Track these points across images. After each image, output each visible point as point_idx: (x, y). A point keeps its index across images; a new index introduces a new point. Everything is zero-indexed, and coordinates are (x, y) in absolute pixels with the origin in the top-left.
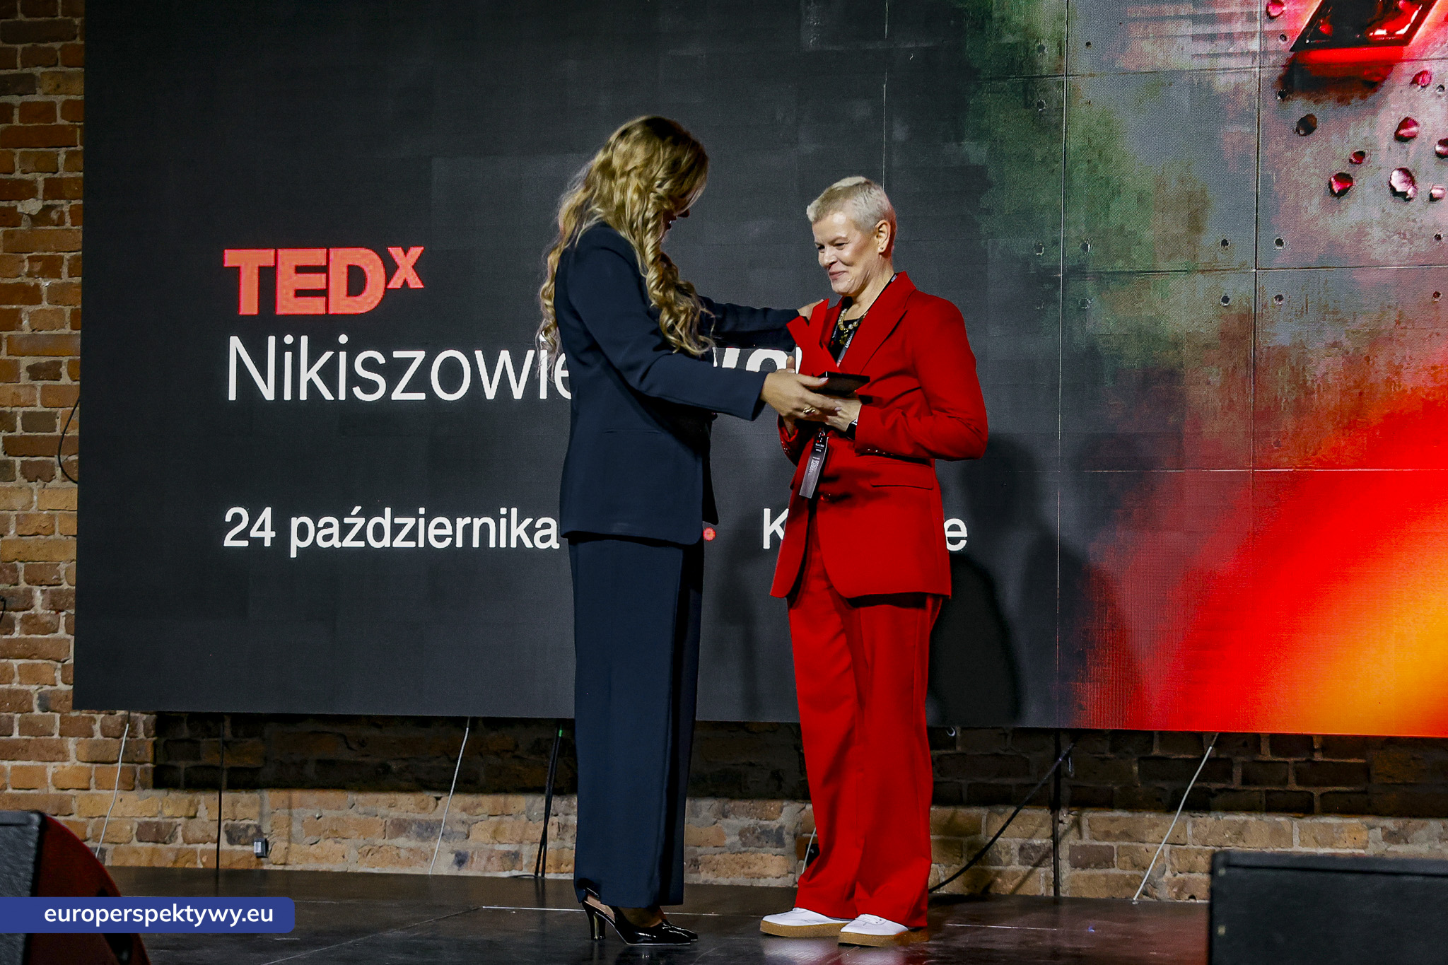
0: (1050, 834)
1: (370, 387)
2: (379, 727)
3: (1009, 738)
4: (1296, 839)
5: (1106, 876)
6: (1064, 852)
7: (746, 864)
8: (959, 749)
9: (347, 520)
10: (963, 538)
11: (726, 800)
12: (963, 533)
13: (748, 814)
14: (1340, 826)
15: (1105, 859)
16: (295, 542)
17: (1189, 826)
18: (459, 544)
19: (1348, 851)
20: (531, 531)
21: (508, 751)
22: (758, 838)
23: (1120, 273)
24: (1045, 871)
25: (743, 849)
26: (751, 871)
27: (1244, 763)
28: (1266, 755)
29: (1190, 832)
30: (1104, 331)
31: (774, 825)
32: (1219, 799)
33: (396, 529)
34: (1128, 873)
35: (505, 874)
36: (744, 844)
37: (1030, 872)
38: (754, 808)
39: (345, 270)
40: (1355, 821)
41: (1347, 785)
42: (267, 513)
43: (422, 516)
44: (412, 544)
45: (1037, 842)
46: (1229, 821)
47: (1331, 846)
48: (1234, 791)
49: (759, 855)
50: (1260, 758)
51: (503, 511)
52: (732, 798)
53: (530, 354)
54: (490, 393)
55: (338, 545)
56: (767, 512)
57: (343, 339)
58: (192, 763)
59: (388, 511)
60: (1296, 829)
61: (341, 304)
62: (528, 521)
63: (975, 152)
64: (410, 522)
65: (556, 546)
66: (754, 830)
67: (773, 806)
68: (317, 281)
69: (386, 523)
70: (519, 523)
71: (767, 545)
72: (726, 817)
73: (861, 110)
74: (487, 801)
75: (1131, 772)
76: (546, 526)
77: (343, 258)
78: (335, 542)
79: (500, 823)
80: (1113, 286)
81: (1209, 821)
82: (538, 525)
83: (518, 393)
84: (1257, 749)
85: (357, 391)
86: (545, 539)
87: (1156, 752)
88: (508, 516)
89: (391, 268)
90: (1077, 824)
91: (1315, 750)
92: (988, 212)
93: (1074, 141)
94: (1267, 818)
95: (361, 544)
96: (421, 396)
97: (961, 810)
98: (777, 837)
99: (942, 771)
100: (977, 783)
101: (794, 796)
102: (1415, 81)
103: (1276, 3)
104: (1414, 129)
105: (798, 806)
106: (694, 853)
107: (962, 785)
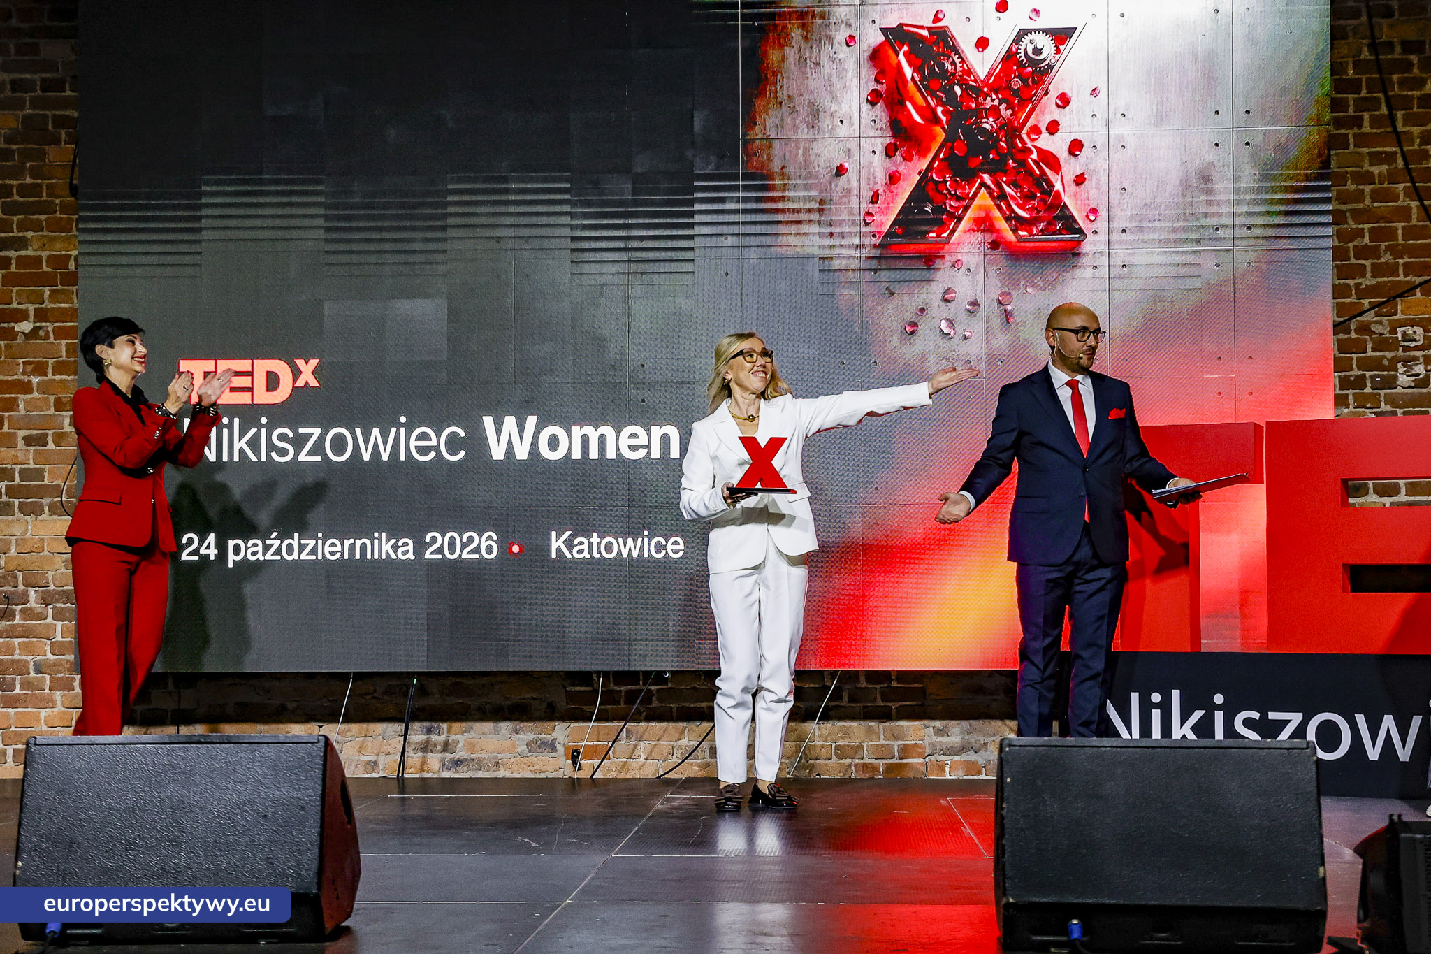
1: (283, 452)
2: (279, 679)
3: (702, 677)
4: (881, 736)
7: (531, 764)
8: (670, 685)
9: (268, 542)
10: (681, 550)
11: (517, 722)
12: (682, 546)
13: (532, 731)
14: (908, 727)
16: (232, 557)
17: (816, 730)
18: (346, 557)
19: (914, 742)
20: (395, 547)
21: (369, 694)
22: (539, 747)
25: (529, 754)
26: (535, 768)
27: (849, 689)
28: (863, 684)
29: (816, 734)
31: (550, 738)
32: (832, 713)
33: (302, 547)
35: (369, 776)
36: (530, 751)
38: (536, 727)
39: (265, 374)
40: (917, 723)
41: (913, 701)
42: (211, 538)
43: (320, 538)
44: (313, 557)
46: (841, 726)
47: (903, 740)
48: (844, 707)
49: (539, 758)
50: (859, 685)
51: (376, 534)
52: (522, 721)
53: (393, 430)
54: (366, 456)
55: (262, 558)
56: (554, 534)
57: (264, 420)
58: (145, 707)
59: (296, 535)
60: (881, 730)
61: (263, 397)
62: (393, 541)
64: (312, 542)
65: (413, 557)
66: (537, 742)
67: (549, 724)
68: (244, 382)
69: (295, 543)
70: (387, 542)
71: (554, 555)
72: (517, 733)
74: (355, 728)
76: (406, 544)
77: (262, 367)
78: (260, 556)
79: (363, 742)
81: (828, 725)
82: (400, 543)
83: (385, 456)
84: (858, 680)
85: (274, 455)
86: (405, 553)
88: (379, 538)
89: (296, 373)
91: (892, 680)
94: (863, 723)
95: (278, 557)
96: (319, 459)
97: (672, 725)
98: (552, 746)
99: (659, 700)
100: (682, 707)
101: (563, 719)
102: (953, 266)
103: (869, 214)
104: (954, 295)
105: (565, 724)
106: (496, 757)
107: (672, 708)
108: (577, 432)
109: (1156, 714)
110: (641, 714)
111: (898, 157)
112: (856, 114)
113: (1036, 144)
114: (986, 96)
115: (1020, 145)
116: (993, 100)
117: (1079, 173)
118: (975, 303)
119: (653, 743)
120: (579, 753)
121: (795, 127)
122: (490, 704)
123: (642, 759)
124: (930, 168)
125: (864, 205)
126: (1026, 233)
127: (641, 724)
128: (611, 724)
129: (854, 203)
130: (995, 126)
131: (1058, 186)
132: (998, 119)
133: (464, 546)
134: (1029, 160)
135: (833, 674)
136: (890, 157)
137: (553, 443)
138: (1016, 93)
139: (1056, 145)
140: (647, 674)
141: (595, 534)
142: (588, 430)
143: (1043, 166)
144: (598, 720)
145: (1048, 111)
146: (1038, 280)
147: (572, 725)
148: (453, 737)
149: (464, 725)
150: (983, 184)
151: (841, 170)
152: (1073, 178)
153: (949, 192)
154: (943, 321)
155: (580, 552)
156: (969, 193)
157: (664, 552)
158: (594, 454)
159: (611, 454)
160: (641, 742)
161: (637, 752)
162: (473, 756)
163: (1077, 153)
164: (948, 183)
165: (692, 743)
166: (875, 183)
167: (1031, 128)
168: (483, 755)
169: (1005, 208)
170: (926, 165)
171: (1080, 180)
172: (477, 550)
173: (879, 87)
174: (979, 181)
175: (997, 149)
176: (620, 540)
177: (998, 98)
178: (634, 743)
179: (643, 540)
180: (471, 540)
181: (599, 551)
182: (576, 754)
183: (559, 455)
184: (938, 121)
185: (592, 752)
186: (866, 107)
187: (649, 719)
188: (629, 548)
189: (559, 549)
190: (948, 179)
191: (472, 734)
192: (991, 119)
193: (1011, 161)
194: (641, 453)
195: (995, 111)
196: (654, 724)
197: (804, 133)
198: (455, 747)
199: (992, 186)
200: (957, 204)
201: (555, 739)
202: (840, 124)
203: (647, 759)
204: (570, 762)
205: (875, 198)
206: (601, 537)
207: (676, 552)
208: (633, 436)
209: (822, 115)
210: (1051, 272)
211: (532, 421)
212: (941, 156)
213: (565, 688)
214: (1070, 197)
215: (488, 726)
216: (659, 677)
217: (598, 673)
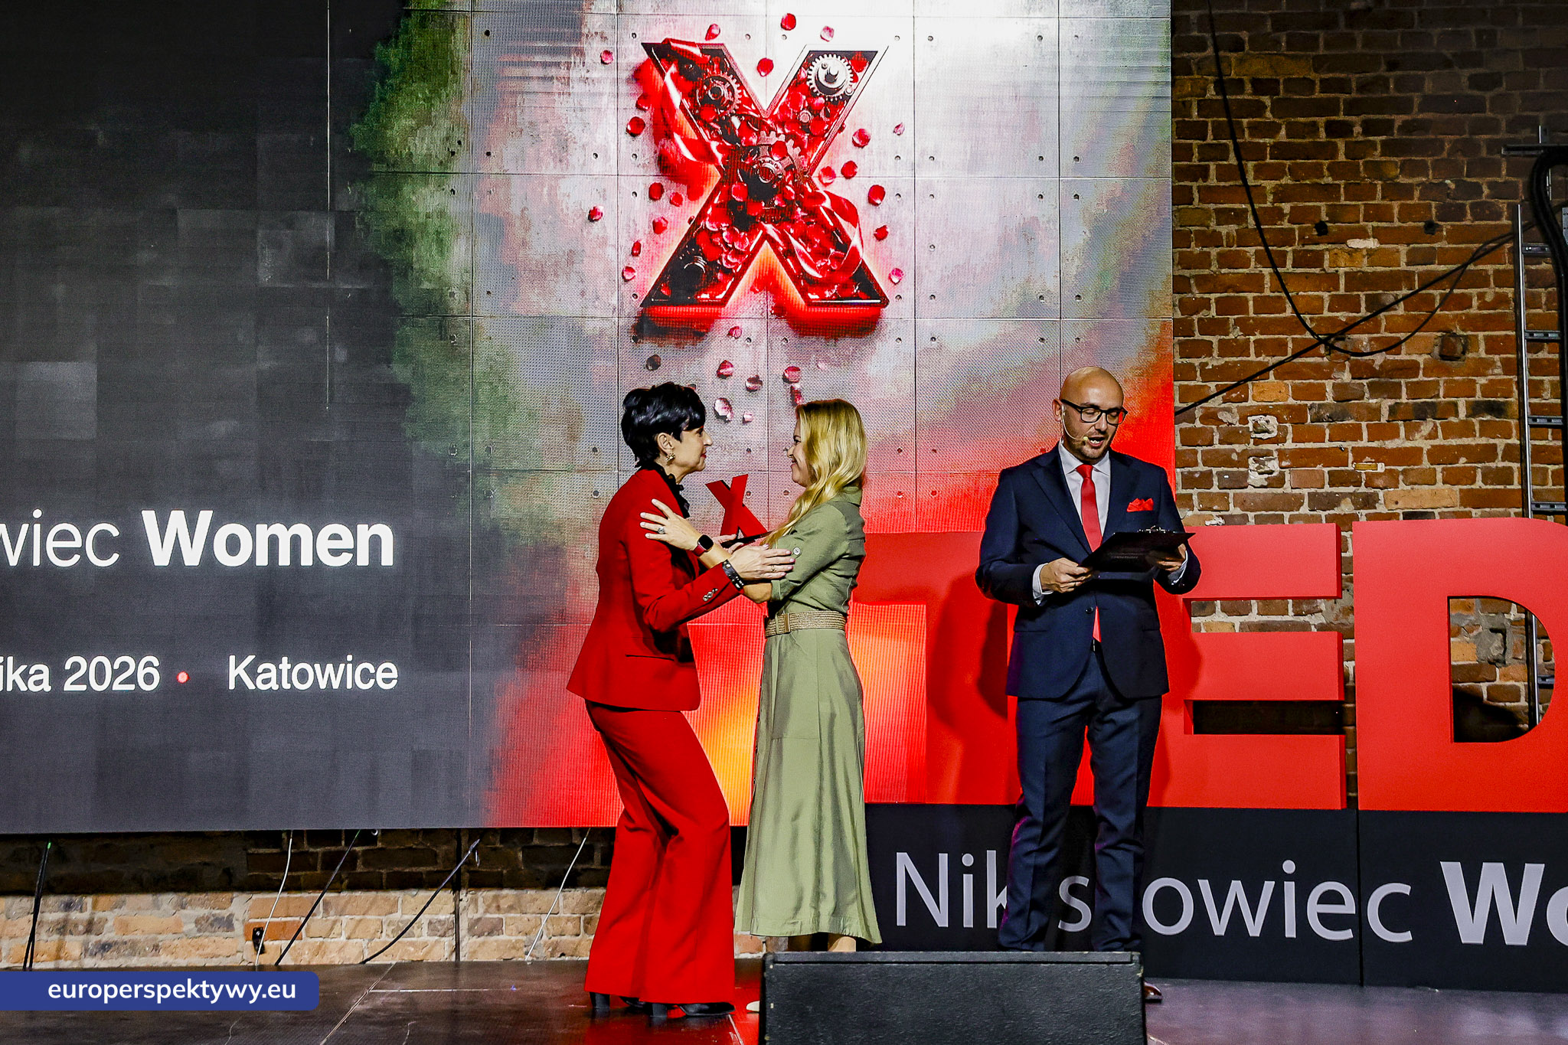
0: (453, 910)
5: (496, 941)
6: (464, 925)
7: (202, 947)
8: (379, 845)
10: (394, 679)
11: (184, 894)
12: (394, 674)
13: (203, 905)
15: (495, 929)
17: (561, 899)
20: (25, 676)
22: (212, 925)
23: (517, 471)
24: (449, 941)
25: (198, 935)
26: (204, 953)
27: (602, 848)
29: (561, 904)
30: (503, 515)
31: (225, 913)
32: (582, 878)
34: (513, 939)
36: (199, 931)
37: (436, 941)
38: (208, 900)
45: (442, 917)
46: (591, 895)
48: (595, 871)
49: (211, 939)
52: (189, 891)
53: (25, 527)
56: (232, 658)
62: (23, 668)
63: (400, 372)
65: (48, 689)
66: (208, 918)
67: (225, 896)
70: (14, 670)
71: (232, 686)
72: (183, 908)
73: (308, 336)
75: (516, 858)
76: (39, 672)
80: (511, 481)
81: (576, 893)
82: (32, 670)
83: (13, 560)
86: (38, 683)
87: (536, 841)
88: (5, 664)
90: (475, 901)
92: (413, 420)
93: (479, 368)
97: (381, 894)
98: (228, 924)
99: (366, 863)
100: (394, 872)
101: (242, 889)
102: (730, 334)
103: (629, 269)
104: (730, 369)
105: (245, 896)
106: (156, 939)
107: (382, 874)
108: (263, 531)
109: (968, 880)
110: (342, 882)
111: (665, 200)
112: (613, 147)
113: (830, 189)
114: (769, 130)
115: (810, 190)
116: (778, 135)
117: (880, 226)
118: (755, 380)
119: (358, 918)
120: (262, 932)
121: (539, 160)
122: (149, 871)
123: (343, 938)
124: (702, 215)
125: (622, 257)
126: (817, 297)
127: (342, 894)
128: (305, 895)
129: (611, 252)
130: (781, 167)
131: (855, 242)
132: (783, 158)
133: (116, 674)
134: (821, 208)
135: (582, 832)
136: (654, 200)
137: (233, 545)
138: (805, 128)
139: (853, 191)
140: (350, 834)
141: (285, 659)
142: (278, 529)
143: (838, 216)
144: (286, 890)
145: (841, 151)
146: (831, 353)
147: (256, 896)
148: (99, 915)
149: (114, 899)
150: (766, 237)
151: (594, 215)
152: (873, 231)
153: (726, 244)
154: (718, 401)
155: (266, 681)
156: (749, 247)
157: (372, 682)
158: (284, 560)
159: (306, 560)
160: (342, 917)
161: (337, 929)
162: (126, 938)
163: (878, 201)
164: (724, 234)
165: (406, 917)
166: (636, 232)
167: (823, 170)
168: (138, 936)
169: (792, 266)
170: (698, 212)
171: (881, 234)
172: (132, 679)
173: (641, 115)
174: (761, 232)
175: (784, 196)
176: (317, 666)
177: (785, 133)
178: (333, 918)
179: (346, 667)
180: (124, 666)
181: (290, 681)
182: (258, 933)
183: (239, 560)
184: (712, 159)
185: (279, 931)
186: (626, 138)
187: (353, 887)
188: (327, 676)
189: (238, 678)
190: (725, 229)
191: (124, 910)
192: (776, 158)
193: (799, 210)
194: (345, 559)
195: (780, 149)
196: (358, 894)
197: (550, 168)
198: (103, 926)
199: (777, 239)
200: (735, 261)
201: (231, 915)
202: (593, 157)
203: (349, 938)
204: (250, 943)
205: (636, 248)
206: (293, 662)
207: (387, 681)
208: (336, 537)
209: (571, 146)
210: (847, 344)
211: (205, 517)
212: (716, 201)
213: (245, 849)
214: (868, 256)
215: (146, 899)
216: (366, 837)
217: (288, 832)
